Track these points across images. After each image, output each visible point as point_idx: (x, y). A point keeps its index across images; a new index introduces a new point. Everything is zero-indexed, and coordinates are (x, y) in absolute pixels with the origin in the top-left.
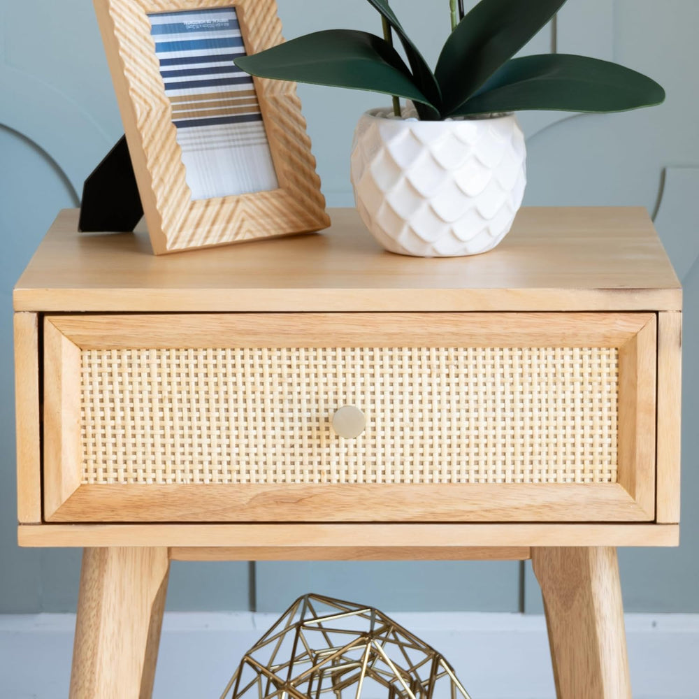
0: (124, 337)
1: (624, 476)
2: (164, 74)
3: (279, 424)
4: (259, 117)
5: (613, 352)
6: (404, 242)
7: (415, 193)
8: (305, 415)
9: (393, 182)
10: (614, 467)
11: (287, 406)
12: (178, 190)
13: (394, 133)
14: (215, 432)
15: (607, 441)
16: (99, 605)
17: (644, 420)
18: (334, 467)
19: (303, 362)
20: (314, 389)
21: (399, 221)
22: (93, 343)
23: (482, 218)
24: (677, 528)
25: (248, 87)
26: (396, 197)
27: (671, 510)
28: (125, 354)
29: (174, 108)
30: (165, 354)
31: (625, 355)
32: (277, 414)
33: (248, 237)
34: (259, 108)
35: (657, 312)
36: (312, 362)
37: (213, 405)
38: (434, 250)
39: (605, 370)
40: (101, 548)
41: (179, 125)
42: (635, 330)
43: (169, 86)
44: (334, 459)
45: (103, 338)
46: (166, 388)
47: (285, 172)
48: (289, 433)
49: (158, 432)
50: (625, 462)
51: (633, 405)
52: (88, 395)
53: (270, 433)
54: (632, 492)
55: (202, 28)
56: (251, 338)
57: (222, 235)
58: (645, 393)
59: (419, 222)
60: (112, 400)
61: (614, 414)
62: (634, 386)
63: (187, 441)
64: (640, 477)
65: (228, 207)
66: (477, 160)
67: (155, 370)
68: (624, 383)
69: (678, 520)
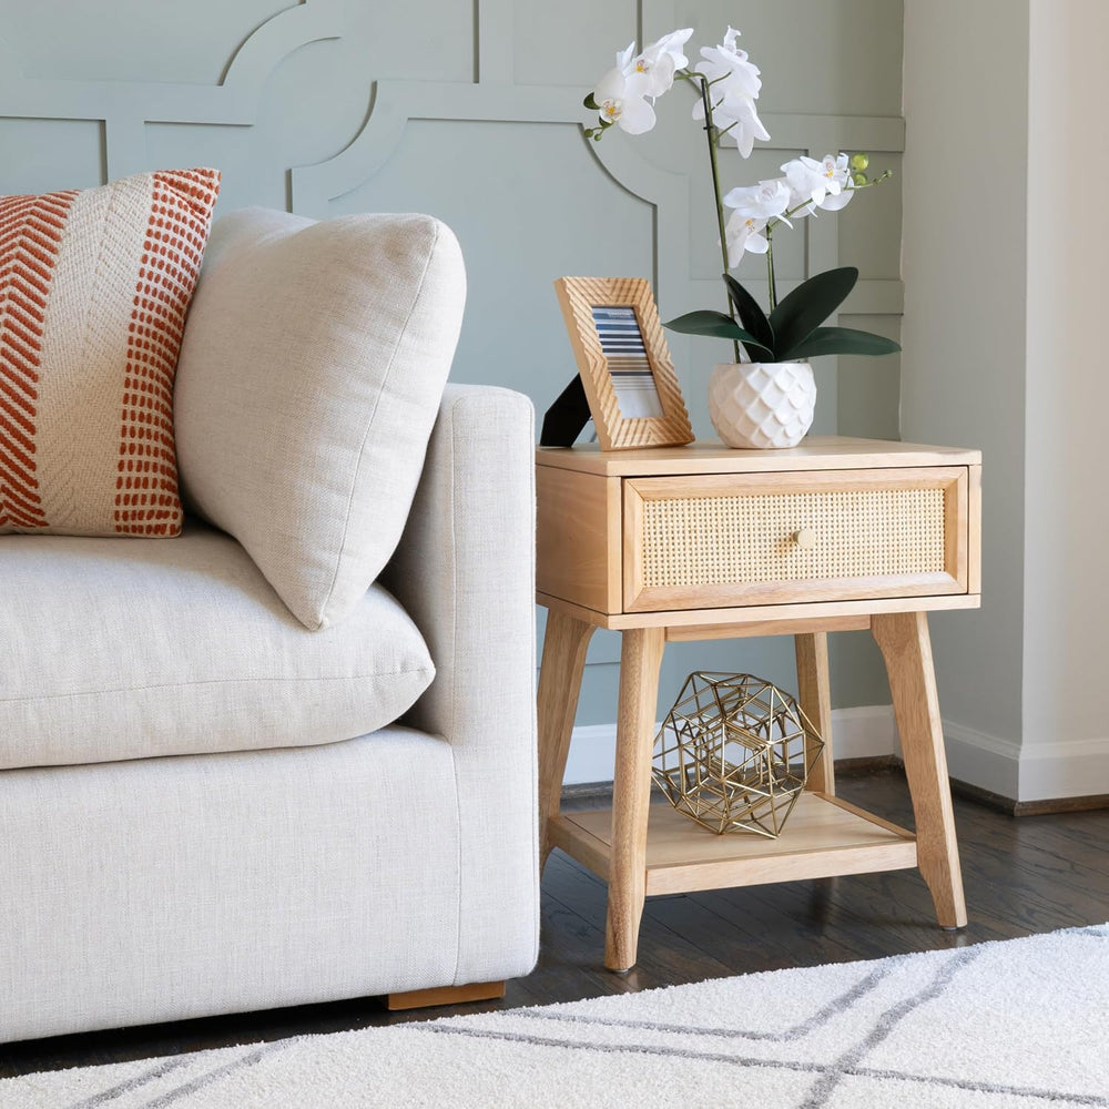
0: (672, 491)
1: (949, 567)
2: (603, 343)
3: (758, 544)
4: (651, 374)
5: (942, 492)
6: (754, 439)
7: (765, 408)
8: (773, 537)
9: (750, 402)
10: (943, 562)
11: (763, 532)
12: (615, 412)
13: (750, 371)
14: (721, 551)
15: (938, 546)
16: (640, 669)
17: (962, 531)
18: (789, 569)
19: (772, 504)
20: (778, 520)
21: (752, 425)
22: (653, 496)
23: (801, 423)
24: (979, 596)
25: (643, 355)
26: (752, 411)
27: (976, 587)
28: (670, 502)
29: (610, 364)
30: (692, 501)
31: (949, 493)
32: (757, 538)
33: (653, 443)
34: (650, 368)
35: (968, 466)
36: (777, 503)
37: (720, 533)
38: (772, 444)
39: (937, 503)
40: (640, 629)
41: (613, 374)
42: (956, 477)
43: (605, 350)
44: (789, 564)
45: (659, 492)
46: (693, 523)
47: (669, 407)
48: (763, 549)
49: (688, 552)
50: (950, 558)
51: (955, 522)
52: (647, 531)
53: (753, 549)
54: (955, 577)
55: (617, 318)
56: (746, 490)
57: (640, 441)
58: (962, 515)
59: (766, 426)
60: (661, 533)
61: (942, 529)
62: (956, 511)
63: (705, 557)
64: (959, 567)
65: (641, 424)
66: (800, 386)
67: (686, 513)
68: (949, 509)
69: (979, 592)
